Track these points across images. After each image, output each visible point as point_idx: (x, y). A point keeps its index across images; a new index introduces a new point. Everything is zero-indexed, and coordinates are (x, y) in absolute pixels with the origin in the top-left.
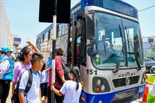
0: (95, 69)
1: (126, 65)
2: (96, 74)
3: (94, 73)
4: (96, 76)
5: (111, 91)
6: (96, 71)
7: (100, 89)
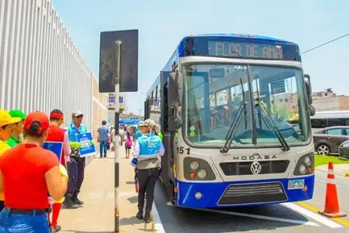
0: (187, 147)
1: (254, 142)
2: (188, 153)
3: (186, 152)
4: (188, 156)
5: (218, 180)
6: (188, 149)
7: (196, 175)
